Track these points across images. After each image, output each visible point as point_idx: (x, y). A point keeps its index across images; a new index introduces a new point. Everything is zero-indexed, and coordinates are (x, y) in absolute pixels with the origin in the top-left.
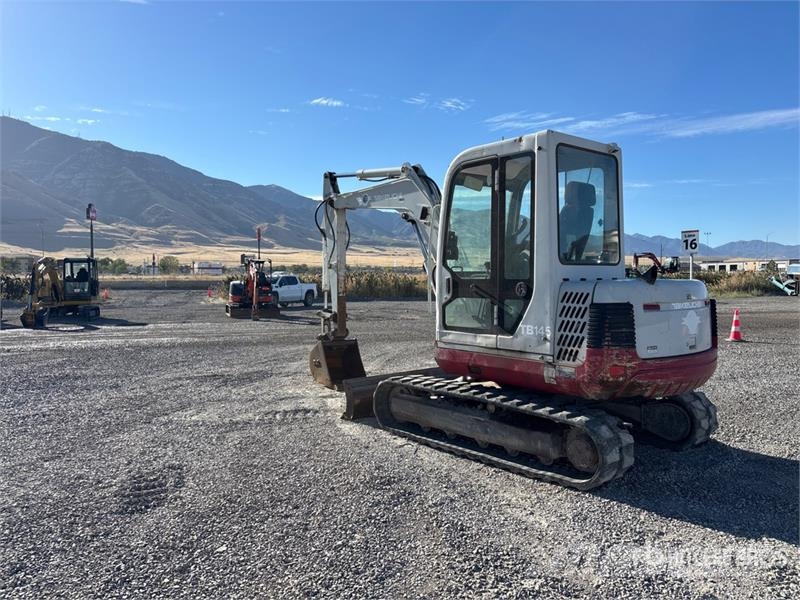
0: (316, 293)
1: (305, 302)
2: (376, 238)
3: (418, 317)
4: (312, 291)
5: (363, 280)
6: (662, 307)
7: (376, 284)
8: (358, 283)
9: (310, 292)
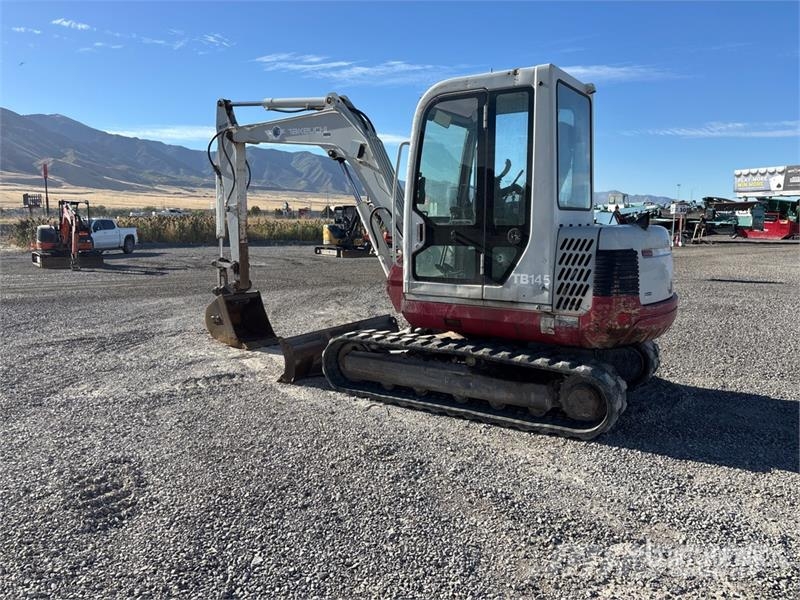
0: (136, 238)
1: (124, 248)
2: (185, 178)
3: (263, 264)
4: (133, 236)
5: (187, 223)
6: (654, 253)
7: (202, 229)
8: (182, 227)
9: (130, 238)
